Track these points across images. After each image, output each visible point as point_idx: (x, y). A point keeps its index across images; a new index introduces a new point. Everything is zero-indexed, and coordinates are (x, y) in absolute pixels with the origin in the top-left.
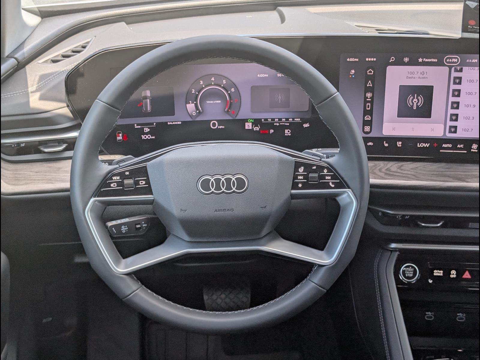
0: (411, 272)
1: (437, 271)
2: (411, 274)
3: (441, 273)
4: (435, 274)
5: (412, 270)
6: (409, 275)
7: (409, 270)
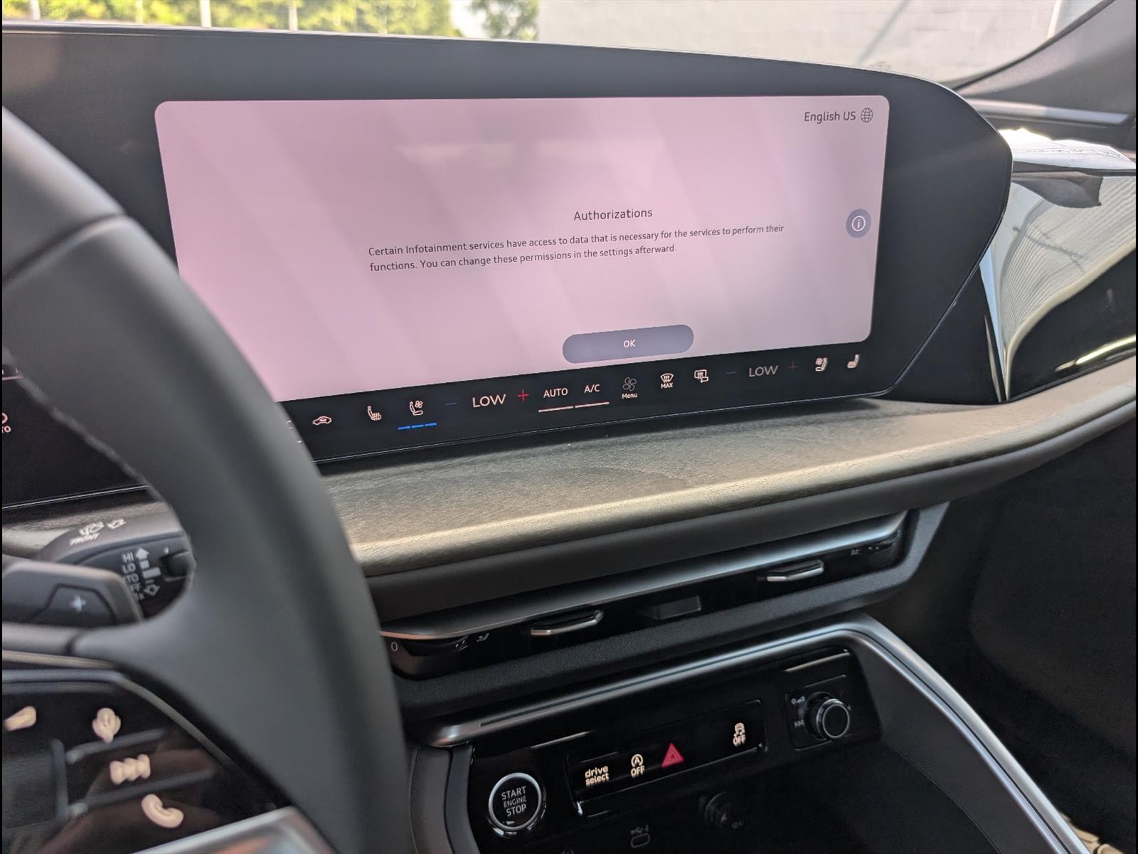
0: (519, 800)
1: (592, 771)
3: (602, 773)
4: (588, 782)
5: (522, 790)
6: (515, 809)
7: (514, 794)
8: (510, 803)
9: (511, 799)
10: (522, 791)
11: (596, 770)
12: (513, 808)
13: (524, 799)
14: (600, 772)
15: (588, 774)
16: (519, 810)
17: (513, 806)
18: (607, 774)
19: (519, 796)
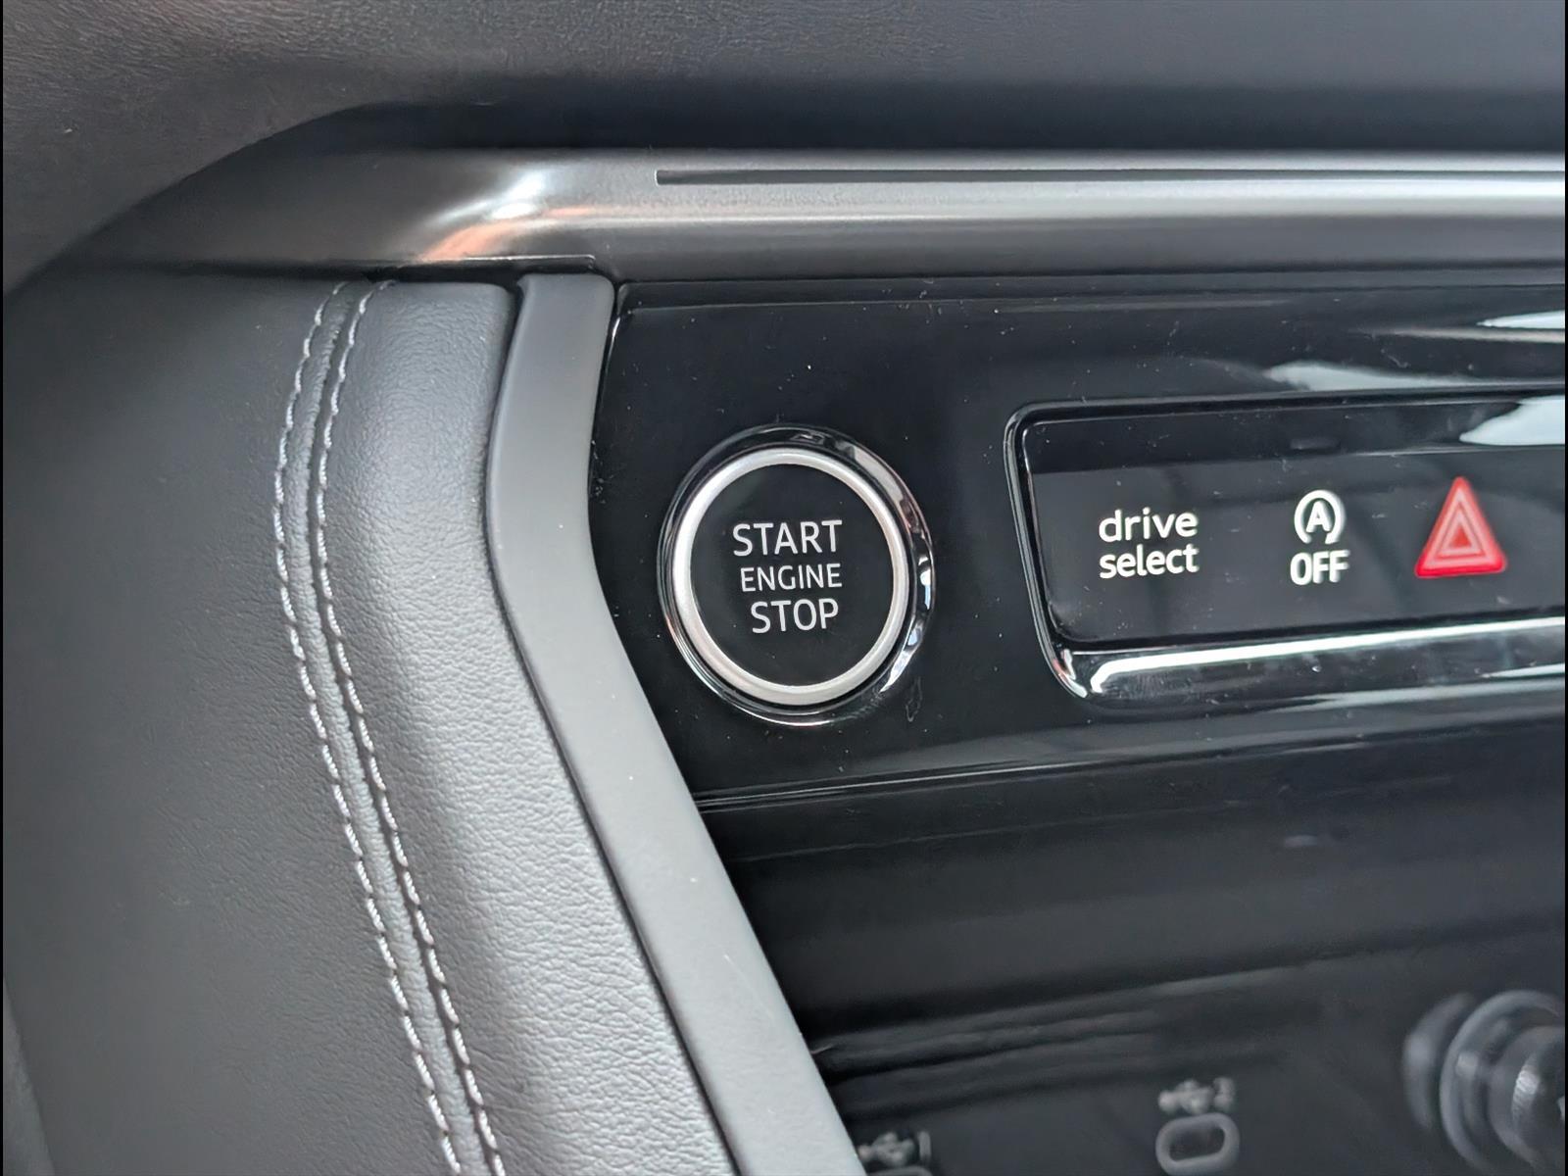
0: (809, 575)
1: (1130, 522)
2: (814, 593)
3: (1175, 541)
4: (1112, 567)
5: (825, 530)
6: (789, 610)
7: (785, 541)
8: (770, 579)
9: (771, 561)
10: (823, 538)
11: (1150, 522)
12: (781, 604)
13: (827, 575)
14: (1164, 533)
15: (1111, 530)
16: (805, 619)
17: (780, 594)
18: (1190, 552)
19: (811, 558)
